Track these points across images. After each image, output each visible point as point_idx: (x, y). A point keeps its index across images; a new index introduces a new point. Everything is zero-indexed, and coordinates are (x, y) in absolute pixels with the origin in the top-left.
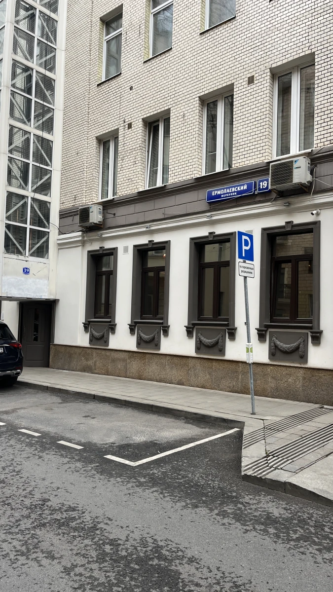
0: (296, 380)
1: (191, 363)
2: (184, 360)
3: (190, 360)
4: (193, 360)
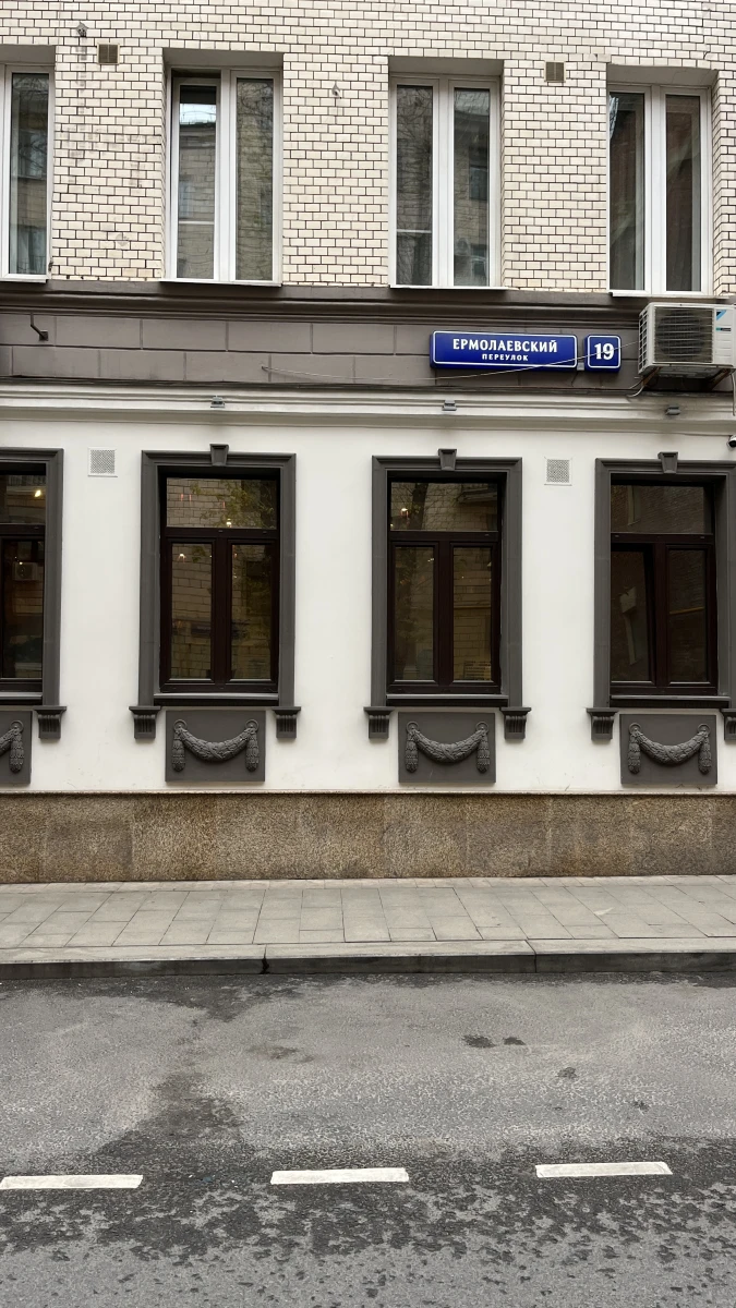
0: (697, 828)
1: (392, 811)
2: (366, 807)
3: (387, 805)
4: (398, 805)
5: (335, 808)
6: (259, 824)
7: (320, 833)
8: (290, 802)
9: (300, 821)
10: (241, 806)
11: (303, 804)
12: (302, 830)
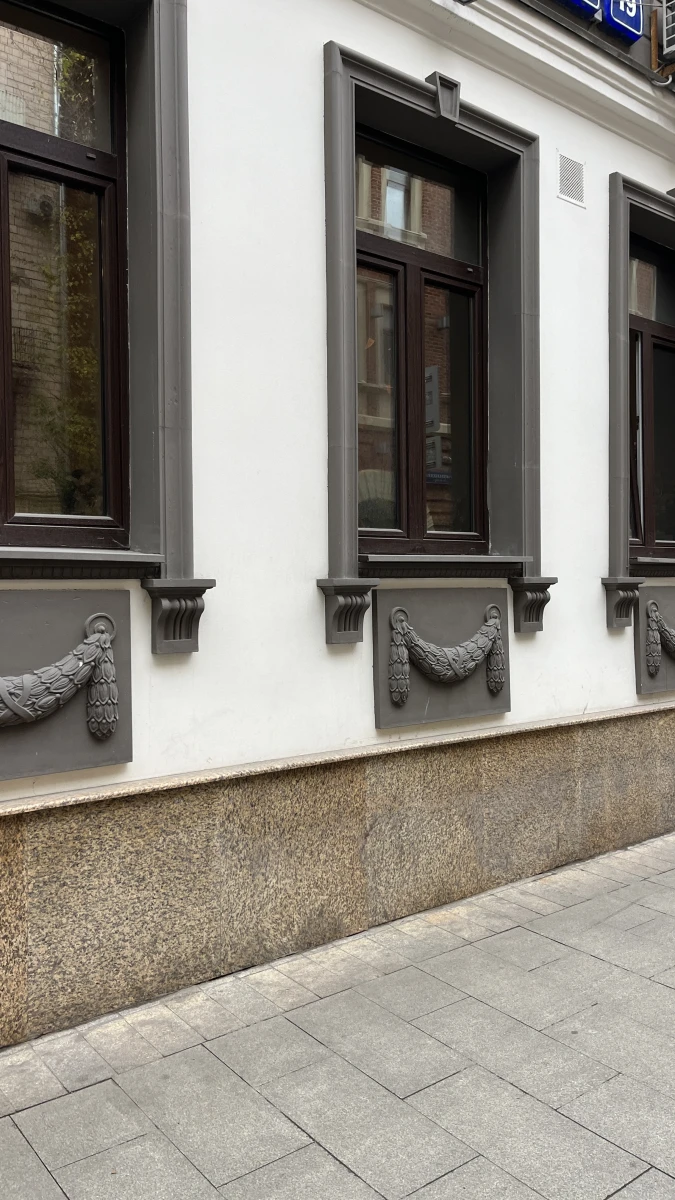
1: (379, 789)
3: (370, 777)
5: (281, 802)
6: (129, 869)
7: (256, 862)
8: (195, 803)
9: (216, 842)
10: (88, 833)
11: (222, 803)
12: (221, 865)
